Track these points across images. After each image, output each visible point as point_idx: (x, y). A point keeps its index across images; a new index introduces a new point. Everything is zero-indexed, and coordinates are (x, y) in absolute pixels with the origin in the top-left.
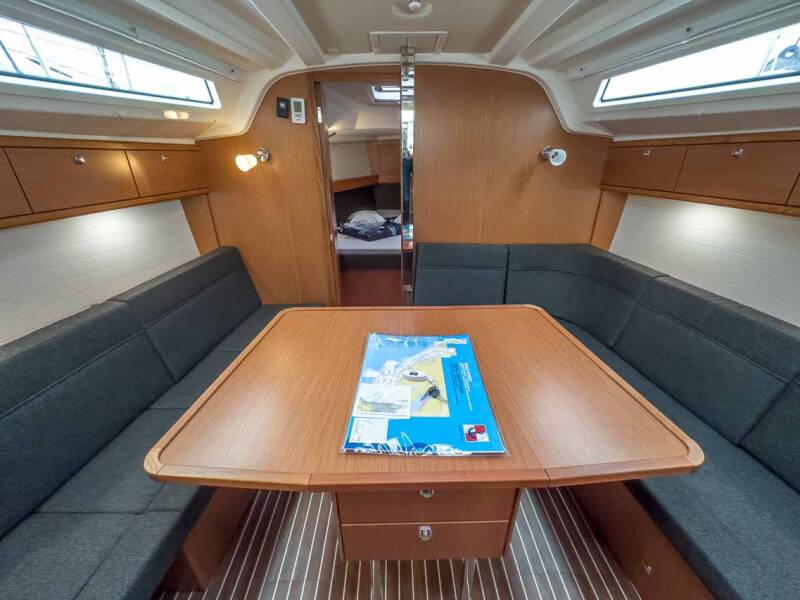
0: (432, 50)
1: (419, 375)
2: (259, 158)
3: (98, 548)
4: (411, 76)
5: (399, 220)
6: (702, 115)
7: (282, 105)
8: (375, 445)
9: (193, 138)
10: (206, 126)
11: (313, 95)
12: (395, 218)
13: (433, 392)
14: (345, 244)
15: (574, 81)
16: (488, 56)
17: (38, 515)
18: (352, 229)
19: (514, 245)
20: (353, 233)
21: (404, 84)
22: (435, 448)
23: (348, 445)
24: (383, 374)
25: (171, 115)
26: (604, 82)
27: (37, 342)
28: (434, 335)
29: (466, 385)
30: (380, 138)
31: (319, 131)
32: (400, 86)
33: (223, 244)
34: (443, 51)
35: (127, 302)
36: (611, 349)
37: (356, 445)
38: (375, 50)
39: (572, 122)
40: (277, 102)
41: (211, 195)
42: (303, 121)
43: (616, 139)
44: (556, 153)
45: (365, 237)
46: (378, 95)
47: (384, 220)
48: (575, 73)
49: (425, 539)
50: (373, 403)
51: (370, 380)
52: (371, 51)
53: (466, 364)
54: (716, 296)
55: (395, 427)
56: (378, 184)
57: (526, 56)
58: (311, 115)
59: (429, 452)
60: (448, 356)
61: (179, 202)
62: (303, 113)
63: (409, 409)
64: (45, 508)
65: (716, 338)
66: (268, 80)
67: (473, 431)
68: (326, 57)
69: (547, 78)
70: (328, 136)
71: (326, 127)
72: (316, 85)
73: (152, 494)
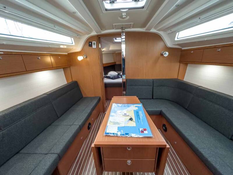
0: (130, 28)
1: (127, 115)
2: (84, 57)
3: (34, 164)
4: (124, 35)
5: (121, 74)
6: (207, 40)
7: (90, 43)
8: (114, 134)
9: (67, 52)
10: (71, 49)
11: (98, 41)
12: (120, 73)
13: (131, 119)
14: (107, 81)
15: (169, 34)
16: (145, 29)
17: (19, 154)
18: (108, 76)
19: (155, 79)
20: (109, 78)
21: (122, 37)
22: (131, 135)
23: (106, 133)
24: (116, 114)
25: (62, 47)
26: (178, 33)
27: (24, 104)
28: (131, 104)
29: (141, 118)
30: (116, 52)
31: (99, 50)
32: (121, 38)
33: (73, 80)
34: (133, 28)
35: (47, 95)
36: (186, 109)
37: (108, 133)
38: (115, 29)
39: (169, 44)
40: (89, 43)
41: (71, 67)
42: (95, 47)
43: (183, 49)
44: (165, 53)
45: (112, 79)
46: (116, 41)
47: (117, 74)
48: (169, 32)
49: (129, 164)
50: (114, 122)
51: (113, 116)
52: (113, 29)
53: (141, 112)
54: (218, 92)
55: (119, 129)
56: (116, 64)
57: (155, 28)
58: (97, 46)
59: (130, 136)
60: (136, 109)
61: (62, 69)
62: (96, 45)
63: (124, 124)
64: (21, 152)
65: (219, 105)
66: (87, 37)
67: (143, 130)
68: (102, 31)
69: (161, 33)
70: (102, 51)
71: (102, 49)
72: (99, 38)
73: (50, 149)
